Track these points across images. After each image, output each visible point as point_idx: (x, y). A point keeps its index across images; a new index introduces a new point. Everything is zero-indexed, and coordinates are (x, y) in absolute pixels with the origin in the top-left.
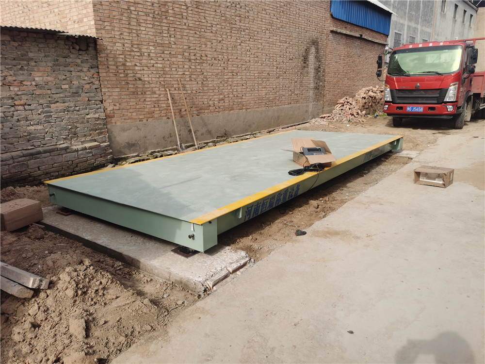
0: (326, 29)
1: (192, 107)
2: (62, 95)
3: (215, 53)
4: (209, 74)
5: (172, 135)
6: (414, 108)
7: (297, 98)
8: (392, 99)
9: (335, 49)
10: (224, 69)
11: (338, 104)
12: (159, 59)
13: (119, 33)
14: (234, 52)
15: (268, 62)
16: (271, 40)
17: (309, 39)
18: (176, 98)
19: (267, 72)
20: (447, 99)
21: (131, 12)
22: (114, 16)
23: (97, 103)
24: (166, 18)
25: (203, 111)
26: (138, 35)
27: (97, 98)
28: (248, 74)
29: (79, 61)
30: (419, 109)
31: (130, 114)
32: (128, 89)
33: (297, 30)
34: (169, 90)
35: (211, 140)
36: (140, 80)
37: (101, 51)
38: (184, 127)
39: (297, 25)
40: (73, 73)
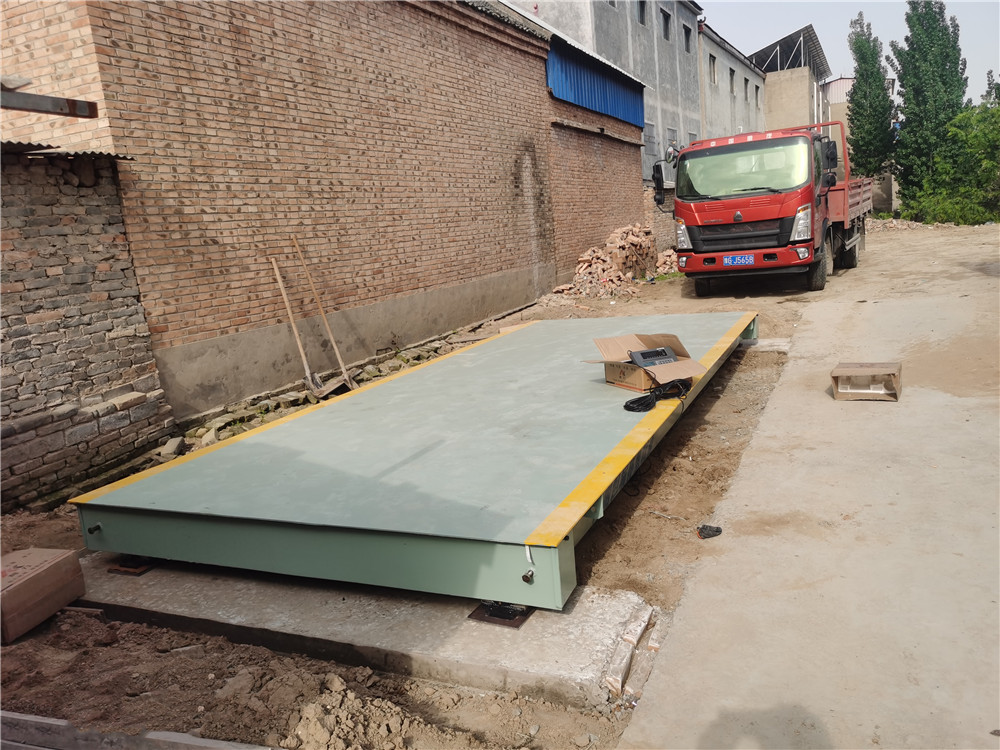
0: (544, 119)
1: (323, 293)
2: (49, 292)
3: (357, 176)
4: (350, 220)
5: (289, 357)
6: (738, 259)
7: (511, 258)
8: (693, 244)
9: (562, 157)
10: (377, 208)
11: (579, 262)
12: (250, 195)
13: (164, 143)
14: (392, 172)
15: (454, 189)
16: (454, 145)
17: (518, 141)
18: (291, 275)
19: (455, 209)
20: (795, 237)
21: (184, 97)
22: (150, 108)
23: (129, 303)
24: (256, 108)
25: (345, 299)
26: (202, 147)
27: (126, 291)
28: (421, 216)
29: (81, 211)
30: (747, 259)
31: (199, 321)
32: (191, 266)
33: (497, 123)
34: (277, 261)
35: (367, 360)
36: (215, 242)
37: (127, 186)
38: (312, 338)
39: (495, 114)
40: (71, 240)
